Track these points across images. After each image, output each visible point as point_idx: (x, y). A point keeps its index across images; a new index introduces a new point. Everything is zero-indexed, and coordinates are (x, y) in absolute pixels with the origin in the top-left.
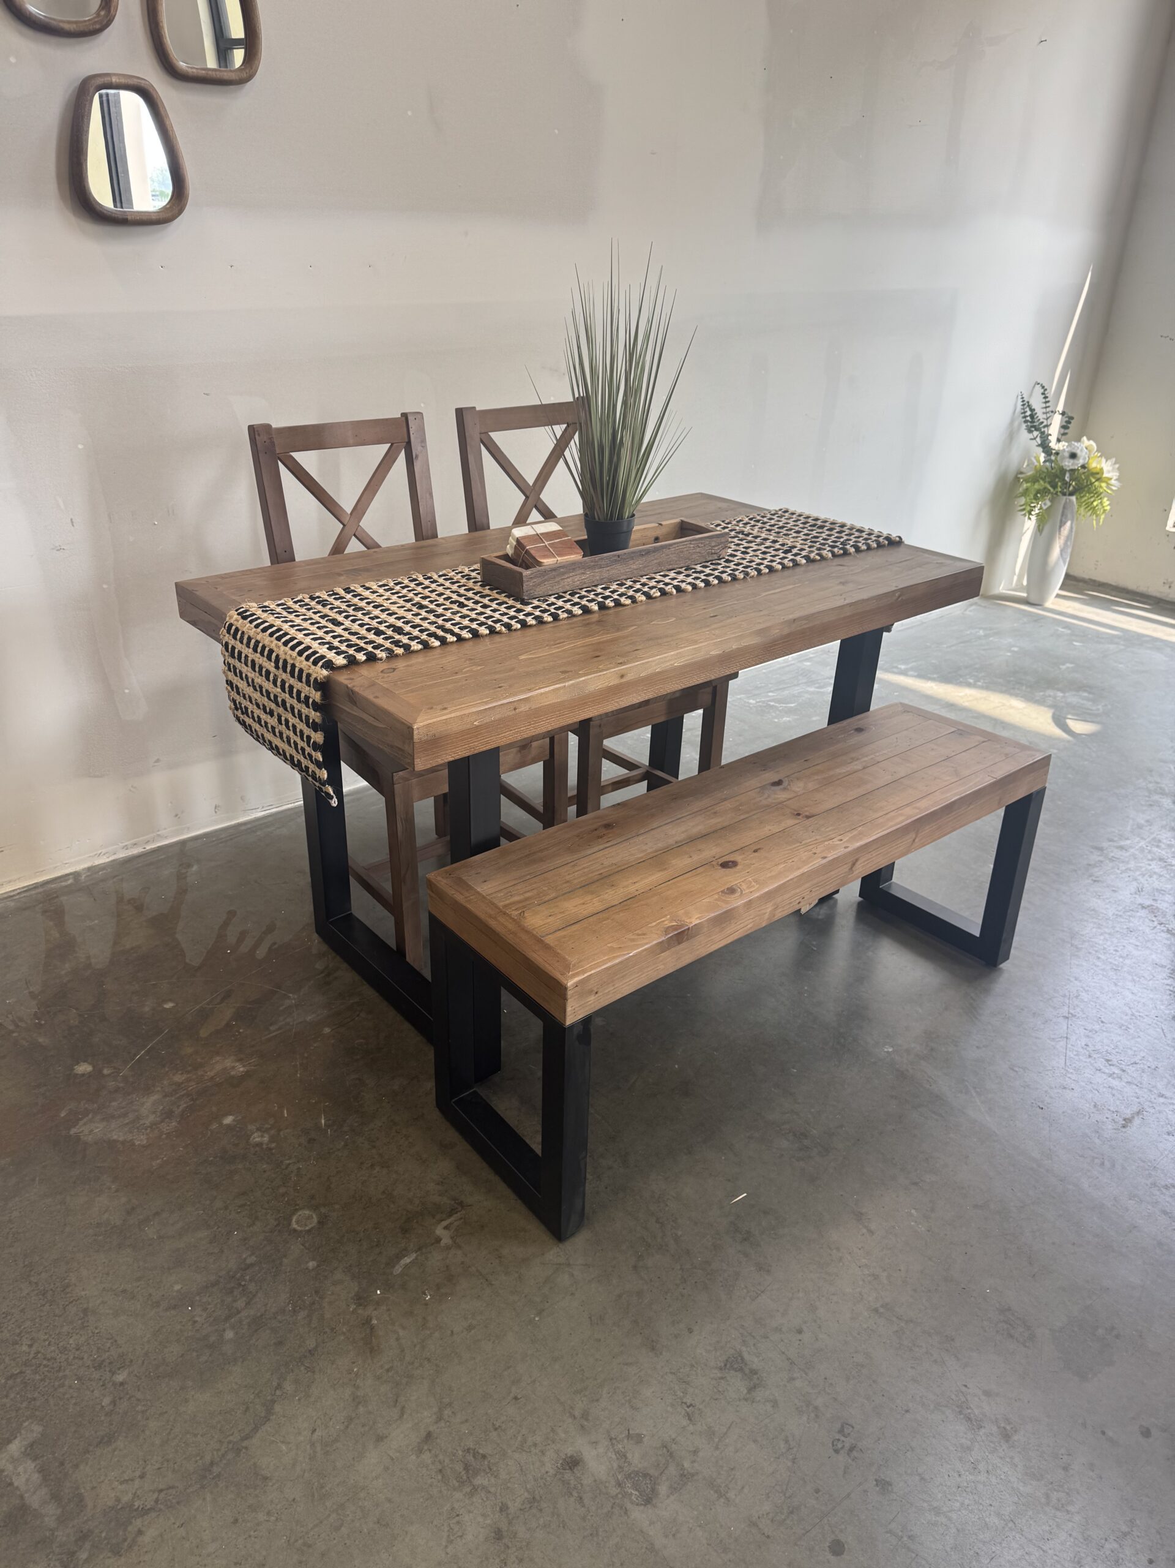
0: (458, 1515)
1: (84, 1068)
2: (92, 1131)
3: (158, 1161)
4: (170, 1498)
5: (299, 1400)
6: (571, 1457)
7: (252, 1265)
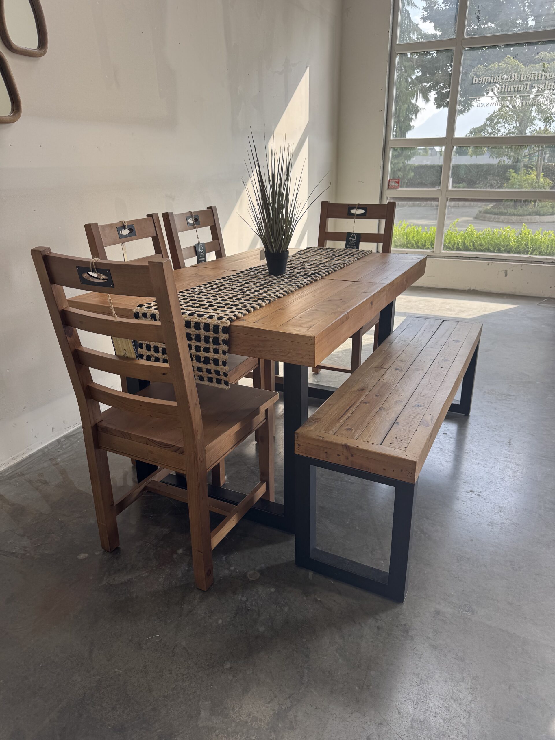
0: (414, 648)
1: (82, 556)
2: (114, 579)
3: (162, 579)
4: (296, 698)
5: (315, 639)
6: (435, 611)
7: (247, 600)
